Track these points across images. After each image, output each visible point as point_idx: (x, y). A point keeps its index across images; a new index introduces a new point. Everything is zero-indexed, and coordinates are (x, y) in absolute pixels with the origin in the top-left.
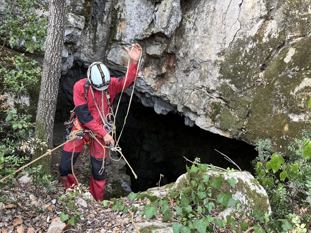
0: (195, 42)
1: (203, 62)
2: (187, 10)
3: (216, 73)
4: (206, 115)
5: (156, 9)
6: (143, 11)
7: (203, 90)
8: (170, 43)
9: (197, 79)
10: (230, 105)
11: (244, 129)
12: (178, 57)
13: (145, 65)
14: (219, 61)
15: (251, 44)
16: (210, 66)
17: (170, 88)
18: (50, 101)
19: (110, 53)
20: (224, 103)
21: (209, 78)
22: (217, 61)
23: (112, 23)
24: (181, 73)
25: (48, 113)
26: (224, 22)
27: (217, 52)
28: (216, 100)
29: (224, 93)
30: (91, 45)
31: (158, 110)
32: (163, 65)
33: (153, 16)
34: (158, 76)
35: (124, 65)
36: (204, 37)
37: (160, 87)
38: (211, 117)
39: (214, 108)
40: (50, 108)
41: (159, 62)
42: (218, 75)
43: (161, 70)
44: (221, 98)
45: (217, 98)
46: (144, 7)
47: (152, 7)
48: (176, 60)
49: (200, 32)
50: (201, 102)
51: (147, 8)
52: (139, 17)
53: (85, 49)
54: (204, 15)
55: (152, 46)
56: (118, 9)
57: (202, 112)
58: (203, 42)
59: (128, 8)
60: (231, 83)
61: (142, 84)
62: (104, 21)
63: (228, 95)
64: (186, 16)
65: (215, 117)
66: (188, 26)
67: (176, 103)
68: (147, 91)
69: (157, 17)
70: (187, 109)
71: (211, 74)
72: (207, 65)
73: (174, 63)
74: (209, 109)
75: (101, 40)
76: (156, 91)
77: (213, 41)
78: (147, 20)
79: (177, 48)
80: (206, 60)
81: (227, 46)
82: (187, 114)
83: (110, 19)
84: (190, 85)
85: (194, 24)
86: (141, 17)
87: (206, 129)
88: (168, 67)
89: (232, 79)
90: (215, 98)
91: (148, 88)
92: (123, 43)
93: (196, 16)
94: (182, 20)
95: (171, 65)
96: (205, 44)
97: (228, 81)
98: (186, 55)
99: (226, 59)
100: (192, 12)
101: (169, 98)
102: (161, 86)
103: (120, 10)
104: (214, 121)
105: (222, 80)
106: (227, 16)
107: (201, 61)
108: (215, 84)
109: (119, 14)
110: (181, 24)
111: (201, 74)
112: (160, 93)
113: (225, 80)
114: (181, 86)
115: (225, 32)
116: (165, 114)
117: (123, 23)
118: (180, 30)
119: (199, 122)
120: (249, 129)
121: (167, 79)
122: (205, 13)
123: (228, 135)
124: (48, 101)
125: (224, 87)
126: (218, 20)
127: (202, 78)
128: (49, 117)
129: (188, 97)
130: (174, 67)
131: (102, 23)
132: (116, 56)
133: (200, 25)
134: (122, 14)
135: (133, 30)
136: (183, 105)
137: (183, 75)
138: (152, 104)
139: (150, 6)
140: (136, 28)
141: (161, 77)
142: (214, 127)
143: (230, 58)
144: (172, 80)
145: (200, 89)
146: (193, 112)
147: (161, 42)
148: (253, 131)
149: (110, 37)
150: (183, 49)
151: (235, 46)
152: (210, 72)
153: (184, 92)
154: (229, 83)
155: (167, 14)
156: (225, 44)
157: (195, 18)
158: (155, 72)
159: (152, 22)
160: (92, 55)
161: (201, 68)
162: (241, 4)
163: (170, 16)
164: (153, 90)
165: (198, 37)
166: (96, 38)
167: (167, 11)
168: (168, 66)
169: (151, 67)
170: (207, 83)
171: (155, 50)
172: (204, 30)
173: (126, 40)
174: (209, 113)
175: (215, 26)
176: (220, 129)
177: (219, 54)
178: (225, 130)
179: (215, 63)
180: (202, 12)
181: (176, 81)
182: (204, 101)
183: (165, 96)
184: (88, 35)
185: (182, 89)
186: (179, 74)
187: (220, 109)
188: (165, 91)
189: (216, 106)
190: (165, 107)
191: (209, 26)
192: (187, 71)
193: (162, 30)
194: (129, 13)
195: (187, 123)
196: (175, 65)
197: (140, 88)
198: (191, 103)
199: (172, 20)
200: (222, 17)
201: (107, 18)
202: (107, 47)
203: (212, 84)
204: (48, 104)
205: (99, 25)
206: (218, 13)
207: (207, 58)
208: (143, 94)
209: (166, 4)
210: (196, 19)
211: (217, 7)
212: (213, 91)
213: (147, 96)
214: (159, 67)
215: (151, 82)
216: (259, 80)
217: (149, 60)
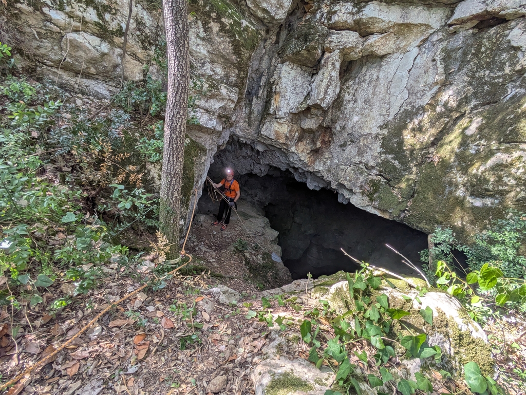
0: (354, 115)
1: (362, 135)
2: (346, 80)
3: (377, 147)
4: (363, 193)
5: (312, 80)
6: (299, 83)
7: (361, 166)
8: (326, 117)
9: (355, 154)
10: (391, 183)
11: (408, 211)
12: (334, 130)
13: (300, 139)
14: (381, 135)
15: (421, 114)
16: (370, 140)
17: (325, 163)
18: (172, 173)
19: (264, 127)
20: (385, 181)
21: (369, 153)
22: (379, 135)
23: (267, 96)
24: (337, 148)
25: (171, 188)
26: (388, 91)
27: (378, 125)
28: (375, 178)
29: (385, 170)
30: (247, 120)
31: (311, 185)
32: (317, 139)
33: (310, 88)
34: (312, 151)
35: (277, 139)
36: (364, 109)
37: (313, 162)
38: (368, 196)
39: (372, 186)
40: (174, 183)
41: (314, 137)
42: (379, 150)
43: (315, 144)
44: (381, 175)
45: (376, 175)
46: (300, 79)
47: (309, 78)
48: (332, 135)
49: (360, 103)
50: (358, 179)
51: (303, 80)
52: (295, 90)
53: (240, 124)
54: (365, 85)
55: (307, 120)
56: (274, 82)
57: (358, 190)
58: (363, 114)
59: (284, 80)
60: (394, 159)
61: (295, 159)
62: (260, 95)
63: (390, 172)
64: (345, 87)
65: (372, 196)
66: (347, 97)
67: (330, 179)
68: (300, 166)
69: (313, 88)
70: (341, 186)
71: (370, 149)
72: (367, 138)
73: (330, 137)
74: (367, 187)
75: (256, 114)
76: (309, 166)
77: (375, 112)
78: (302, 93)
79: (333, 121)
80: (365, 133)
81: (391, 118)
82: (340, 192)
83: (265, 93)
84: (346, 161)
85: (354, 95)
86: (297, 89)
87: (362, 208)
88: (323, 142)
89: (395, 154)
90: (374, 176)
91: (301, 163)
92: (278, 116)
93: (356, 87)
94: (340, 91)
95: (326, 139)
96: (366, 117)
97: (390, 156)
98: (343, 128)
99: (389, 132)
100: (351, 83)
101: (322, 173)
102: (315, 161)
103: (276, 83)
104: (371, 200)
105: (383, 155)
106: (392, 85)
107: (360, 135)
108: (374, 160)
109: (274, 86)
110: (339, 96)
111: (359, 149)
112: (314, 168)
113: (387, 155)
114: (336, 161)
115: (390, 102)
116: (318, 189)
117: (278, 96)
118: (338, 103)
119: (354, 200)
120: (413, 212)
121: (322, 154)
122: (367, 83)
123: (387, 216)
124: (170, 174)
125: (385, 163)
126: (381, 89)
127: (361, 153)
128: (173, 194)
129: (344, 173)
130: (330, 142)
131: (257, 97)
132: (270, 130)
133: (361, 95)
134: (278, 87)
135: (288, 103)
136: (338, 181)
137: (339, 149)
138: (304, 179)
139: (307, 77)
140: (292, 101)
141: (316, 152)
142: (371, 207)
143: (395, 131)
144: (327, 155)
145: (357, 165)
146: (348, 190)
147: (317, 115)
148: (419, 214)
149: (264, 111)
150: (340, 122)
151: (400, 117)
152: (370, 146)
153: (339, 168)
154: (392, 158)
155: (324, 84)
156: (388, 115)
157: (355, 88)
158: (309, 147)
159: (308, 94)
160: (247, 130)
161: (359, 142)
162: (410, 70)
163: (328, 87)
164: (305, 164)
165: (357, 109)
166: (251, 112)
167: (324, 80)
168: (323, 140)
169: (305, 142)
170: (366, 159)
171: (310, 123)
172: (365, 102)
173: (280, 113)
174: (366, 191)
175: (377, 96)
176: (379, 209)
177: (381, 127)
178: (385, 211)
179: (377, 136)
180: (363, 81)
181: (331, 156)
182: (361, 178)
183: (319, 172)
184: (244, 110)
185: (337, 165)
186: (335, 149)
187: (379, 188)
188: (319, 167)
189: (375, 185)
190: (318, 182)
191: (370, 96)
192: (343, 146)
193: (318, 101)
194: (284, 85)
195: (340, 200)
196: (330, 139)
197: (293, 163)
198: (346, 180)
199: (330, 91)
200: (386, 86)
201: (263, 92)
202: (262, 122)
203: (371, 160)
204: (171, 177)
205: (255, 99)
206: (382, 82)
207: (367, 131)
208: (296, 169)
209: (324, 74)
210: (356, 90)
211: (381, 75)
212: (373, 167)
213: (300, 171)
214: (314, 142)
215: (305, 157)
216: (429, 156)
217: (305, 134)
